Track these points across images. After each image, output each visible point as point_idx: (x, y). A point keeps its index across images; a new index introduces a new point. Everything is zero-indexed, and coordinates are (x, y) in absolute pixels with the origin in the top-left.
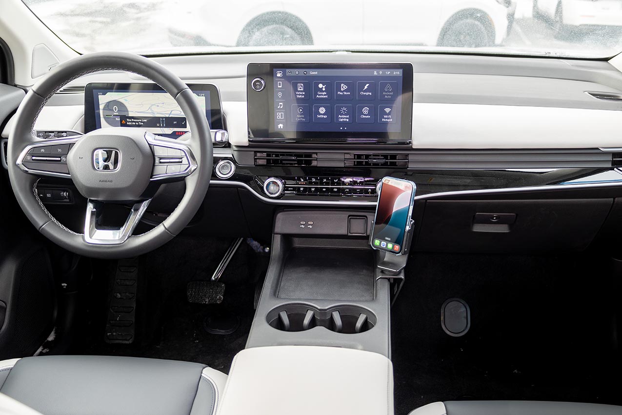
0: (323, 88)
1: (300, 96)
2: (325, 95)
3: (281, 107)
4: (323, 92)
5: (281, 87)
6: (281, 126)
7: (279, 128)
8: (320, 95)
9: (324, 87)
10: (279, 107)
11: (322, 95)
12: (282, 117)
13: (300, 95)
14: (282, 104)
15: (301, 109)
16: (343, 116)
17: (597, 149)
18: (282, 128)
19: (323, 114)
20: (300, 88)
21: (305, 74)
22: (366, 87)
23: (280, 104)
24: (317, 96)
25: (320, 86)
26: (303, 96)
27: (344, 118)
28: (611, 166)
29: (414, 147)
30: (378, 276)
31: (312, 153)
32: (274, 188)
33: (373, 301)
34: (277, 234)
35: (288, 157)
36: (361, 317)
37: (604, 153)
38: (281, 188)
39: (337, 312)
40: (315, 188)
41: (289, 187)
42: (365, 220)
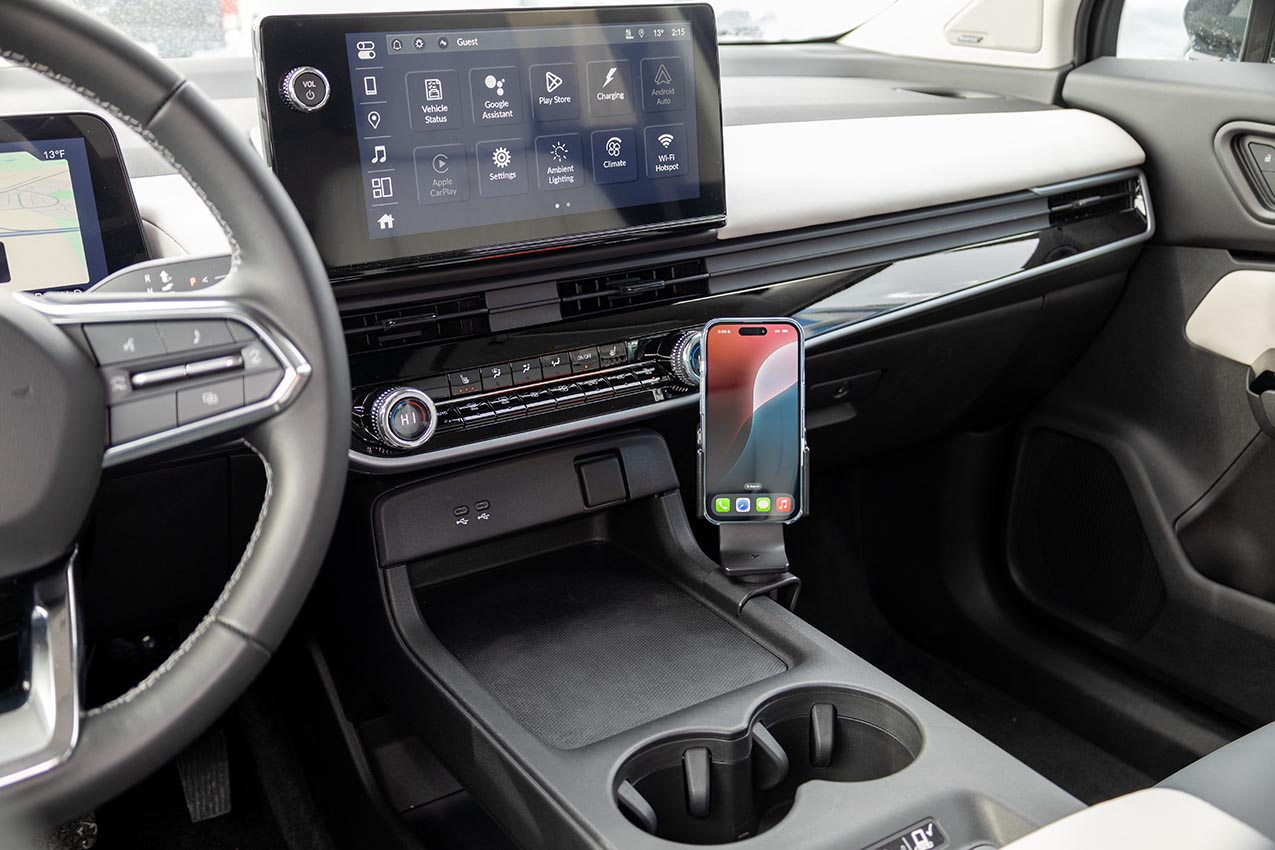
0: (496, 87)
1: (436, 120)
2: (505, 109)
3: (383, 160)
4: (500, 99)
5: (374, 92)
6: (386, 221)
7: (383, 227)
8: (491, 111)
9: (500, 84)
10: (375, 160)
11: (498, 110)
12: (387, 192)
13: (433, 115)
14: (382, 148)
15: (443, 159)
16: (558, 170)
17: (1028, 190)
18: (391, 226)
19: (506, 170)
20: (434, 94)
21: (442, 46)
22: (609, 78)
23: (377, 148)
24: (485, 115)
25: (490, 82)
26: (444, 119)
27: (561, 175)
28: (1048, 225)
29: (720, 237)
30: (739, 596)
31: (475, 294)
32: (411, 419)
33: (800, 666)
34: (392, 565)
35: (412, 319)
36: (819, 715)
37: (1038, 199)
38: (434, 415)
39: (759, 725)
40: (507, 395)
41: (439, 409)
42: (616, 460)
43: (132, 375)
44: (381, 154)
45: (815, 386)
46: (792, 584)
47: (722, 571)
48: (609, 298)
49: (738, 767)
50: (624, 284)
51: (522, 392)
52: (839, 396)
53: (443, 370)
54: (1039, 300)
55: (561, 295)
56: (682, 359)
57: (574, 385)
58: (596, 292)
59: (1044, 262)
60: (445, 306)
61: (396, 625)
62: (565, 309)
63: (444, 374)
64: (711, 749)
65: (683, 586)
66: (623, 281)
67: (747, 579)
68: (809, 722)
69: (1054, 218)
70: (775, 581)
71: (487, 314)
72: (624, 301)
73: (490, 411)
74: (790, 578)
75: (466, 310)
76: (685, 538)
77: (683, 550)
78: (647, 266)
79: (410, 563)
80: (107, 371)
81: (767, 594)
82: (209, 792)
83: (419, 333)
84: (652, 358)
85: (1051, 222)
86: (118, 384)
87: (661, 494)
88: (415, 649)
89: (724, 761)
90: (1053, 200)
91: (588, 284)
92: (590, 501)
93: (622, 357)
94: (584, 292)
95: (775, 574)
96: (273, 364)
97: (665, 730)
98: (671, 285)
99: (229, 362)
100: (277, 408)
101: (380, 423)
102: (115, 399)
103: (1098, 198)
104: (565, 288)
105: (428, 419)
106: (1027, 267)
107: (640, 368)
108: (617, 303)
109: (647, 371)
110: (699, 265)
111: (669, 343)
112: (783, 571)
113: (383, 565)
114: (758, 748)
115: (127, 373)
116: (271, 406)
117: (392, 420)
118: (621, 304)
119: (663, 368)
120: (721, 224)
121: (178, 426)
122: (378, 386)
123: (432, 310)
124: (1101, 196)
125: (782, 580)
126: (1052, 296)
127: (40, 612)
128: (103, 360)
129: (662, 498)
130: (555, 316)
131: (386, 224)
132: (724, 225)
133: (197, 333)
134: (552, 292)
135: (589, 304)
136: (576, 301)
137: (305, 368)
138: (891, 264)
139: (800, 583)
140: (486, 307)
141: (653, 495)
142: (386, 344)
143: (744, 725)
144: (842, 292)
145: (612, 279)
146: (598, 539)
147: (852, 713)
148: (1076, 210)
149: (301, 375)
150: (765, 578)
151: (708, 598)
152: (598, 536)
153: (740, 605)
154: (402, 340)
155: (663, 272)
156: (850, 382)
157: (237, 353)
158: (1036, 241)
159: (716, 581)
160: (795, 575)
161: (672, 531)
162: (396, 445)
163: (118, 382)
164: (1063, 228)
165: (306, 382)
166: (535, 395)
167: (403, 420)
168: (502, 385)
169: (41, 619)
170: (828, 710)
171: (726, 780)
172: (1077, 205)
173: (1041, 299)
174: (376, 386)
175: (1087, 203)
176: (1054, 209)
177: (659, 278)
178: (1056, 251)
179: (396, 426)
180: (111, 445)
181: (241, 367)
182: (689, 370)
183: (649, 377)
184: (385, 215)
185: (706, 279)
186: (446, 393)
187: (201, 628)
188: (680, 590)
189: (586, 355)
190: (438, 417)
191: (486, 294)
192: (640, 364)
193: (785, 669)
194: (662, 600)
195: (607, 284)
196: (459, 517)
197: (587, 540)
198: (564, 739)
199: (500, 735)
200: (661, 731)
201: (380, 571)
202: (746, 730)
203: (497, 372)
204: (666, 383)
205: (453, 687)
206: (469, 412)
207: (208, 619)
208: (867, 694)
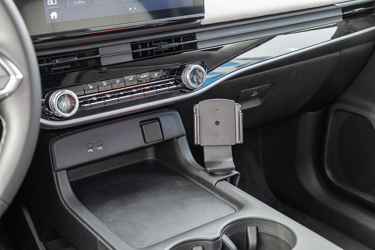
7: (52, 18)
12: (54, 2)
17: (333, 5)
18: (56, 17)
28: (342, 20)
29: (202, 24)
30: (213, 180)
31: (94, 48)
32: (67, 104)
33: (241, 209)
34: (60, 170)
35: (66, 60)
36: (251, 231)
37: (337, 9)
38: (78, 102)
39: (224, 235)
40: (110, 93)
41: (80, 100)
42: (158, 123)
45: (243, 91)
46: (236, 176)
47: (206, 170)
48: (154, 51)
50: (161, 45)
51: (116, 92)
52: (253, 95)
53: (80, 82)
54: (339, 53)
55: (133, 49)
56: (186, 76)
57: (139, 89)
58: (147, 47)
59: (340, 36)
60: (80, 54)
61: (62, 197)
62: (135, 55)
63: (81, 84)
64: (204, 246)
65: (188, 177)
66: (160, 43)
67: (216, 173)
68: (246, 234)
69: (345, 17)
70: (229, 174)
71: (100, 57)
72: (160, 52)
73: (102, 100)
74: (235, 172)
75: (90, 55)
76: (188, 156)
77: (188, 162)
78: (170, 37)
79: (68, 169)
81: (225, 179)
83: (69, 66)
84: (173, 77)
85: (343, 19)
88: (71, 207)
90: (344, 9)
91: (144, 45)
92: (147, 141)
93: (160, 77)
94: (142, 48)
95: (228, 171)
96: (4, 73)
97: (184, 238)
98: (181, 45)
100: (7, 95)
101: (53, 106)
103: (363, 8)
104: (134, 46)
105: (75, 103)
106: (333, 38)
107: (168, 82)
108: (157, 53)
109: (171, 83)
110: (193, 36)
111: (181, 70)
112: (232, 169)
113: (55, 170)
114: (224, 245)
116: (4, 94)
117: (59, 105)
118: (159, 54)
119: (178, 81)
120: (202, 18)
122: (52, 89)
123: (75, 56)
124: (364, 8)
125: (232, 173)
126: (344, 51)
129: (178, 139)
130: (130, 58)
131: (54, 16)
132: (204, 18)
134: (129, 48)
135: (145, 54)
136: (139, 52)
137: (20, 75)
138: (275, 37)
139: (240, 174)
140: (99, 54)
141: (174, 138)
142: (54, 71)
143: (218, 235)
144: (255, 48)
145: (155, 42)
146: (150, 158)
147: (265, 229)
148: (354, 14)
149: (18, 79)
150: (225, 173)
151: (200, 182)
152: (150, 156)
153: (214, 185)
154: (62, 69)
155: (177, 39)
156: (258, 89)
158: (336, 28)
159: (203, 175)
160: (238, 171)
161: (183, 154)
162: (60, 115)
164: (349, 21)
165: (20, 83)
166: (122, 93)
167: (63, 104)
168: (107, 89)
170: (254, 228)
172: (355, 11)
174: (51, 90)
175: (359, 11)
176: (344, 13)
177: (175, 42)
178: (346, 31)
179: (60, 107)
182: (190, 82)
183: (172, 85)
184: (53, 12)
185: (196, 43)
186: (83, 93)
188: (187, 179)
189: (145, 76)
190: (80, 103)
191: (100, 49)
192: (168, 80)
193: (234, 211)
194: (179, 183)
195: (152, 45)
196: (89, 148)
197: (145, 159)
198: (139, 244)
200: (182, 239)
201: (54, 173)
202: (219, 238)
203: (105, 83)
204: (179, 88)
205: (88, 223)
206: (93, 101)
208: (272, 221)
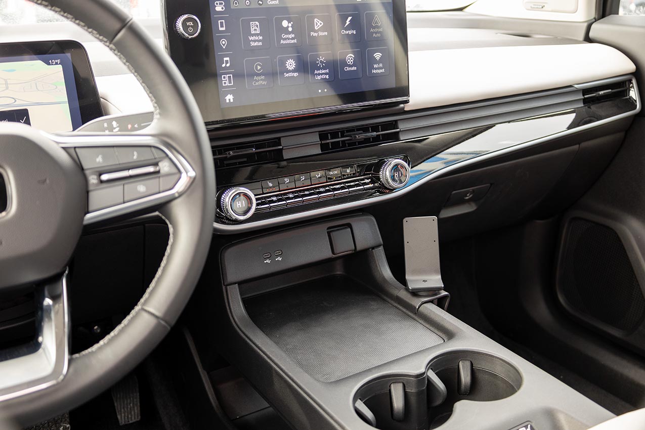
0: (288, 27)
1: (256, 44)
2: (293, 39)
3: (228, 65)
4: (290, 33)
5: (224, 29)
6: (229, 98)
7: (228, 101)
8: (285, 39)
9: (290, 25)
10: (224, 65)
11: (289, 39)
12: (230, 82)
13: (255, 41)
14: (228, 59)
15: (260, 65)
16: (320, 72)
17: (570, 86)
18: (232, 101)
19: (293, 71)
20: (255, 30)
21: (260, 4)
22: (348, 22)
23: (225, 59)
24: (282, 42)
25: (285, 23)
26: (260, 44)
27: (322, 74)
28: (583, 105)
29: (406, 109)
30: (416, 302)
31: (275, 138)
32: (242, 204)
33: (452, 339)
34: (231, 284)
35: (241, 152)
36: (463, 366)
37: (577, 91)
38: (254, 202)
39: (430, 371)
40: (292, 193)
41: (257, 199)
42: (349, 229)
43: (100, 175)
44: (227, 62)
45: (454, 192)
46: (445, 297)
47: (407, 289)
48: (346, 142)
49: (419, 394)
50: (355, 134)
51: (300, 191)
52: (467, 198)
54: (576, 147)
55: (321, 140)
56: (386, 174)
57: (327, 188)
58: (339, 138)
59: (578, 126)
60: (259, 145)
61: (232, 316)
62: (324, 147)
63: (259, 181)
64: (405, 384)
65: (385, 297)
66: (354, 133)
67: (421, 294)
68: (457, 370)
69: (585, 101)
70: (436, 295)
71: (282, 149)
72: (354, 144)
73: (284, 201)
74: (444, 293)
75: (270, 147)
76: (386, 272)
77: (385, 278)
78: (366, 125)
79: (240, 283)
80: (87, 172)
81: (431, 301)
82: (129, 409)
83: (245, 160)
84: (369, 174)
85: (584, 104)
86: (93, 180)
87: (373, 248)
88: (243, 329)
89: (412, 390)
90: (585, 91)
91: (334, 134)
92: (335, 252)
93: (354, 174)
94: (332, 138)
95: (434, 291)
96: (174, 170)
97: (380, 372)
98: (379, 135)
99: (151, 169)
100: (177, 195)
101: (226, 206)
102: (91, 188)
103: (610, 90)
104: (323, 136)
105: (251, 203)
106: (569, 128)
107: (363, 180)
108: (350, 145)
109: (367, 181)
110: (394, 124)
111: (379, 166)
112: (439, 289)
113: (225, 284)
114: (430, 383)
115: (98, 174)
116: (174, 194)
117: (232, 205)
118: (353, 145)
119: (375, 179)
120: (407, 102)
121: (124, 203)
122: (225, 187)
123: (252, 147)
124: (612, 90)
125: (440, 294)
126: (584, 145)
127: (48, 301)
128: (85, 166)
129: (374, 250)
130: (318, 150)
131: (229, 100)
132: (408, 102)
133: (135, 153)
134: (317, 138)
135: (336, 145)
136: (329, 143)
137: (192, 174)
138: (495, 126)
139: (449, 296)
140: (281, 146)
141: (369, 249)
142: (227, 165)
143: (423, 370)
144: (471, 139)
145: (348, 131)
146: (338, 273)
147: (480, 365)
148: (597, 97)
149: (190, 177)
150: (431, 293)
151: (399, 304)
152: (339, 271)
153: (417, 307)
154: (236, 163)
155: (375, 128)
156: (473, 191)
157: (156, 164)
158: (573, 115)
159: (403, 294)
160: (447, 292)
161: (379, 268)
162: (234, 218)
163: (93, 179)
164: (592, 107)
165: (193, 181)
166: (307, 193)
167: (238, 205)
168: (289, 187)
169: (49, 306)
170: (468, 364)
171: (413, 400)
172: (599, 94)
173: (578, 146)
174: (222, 187)
175: (604, 93)
176: (586, 96)
177: (373, 131)
178: (587, 119)
179: (234, 208)
180: (88, 212)
181: (158, 172)
182: (390, 180)
183: (368, 184)
184: (229, 95)
185: (398, 132)
186: (260, 191)
187: (133, 313)
188: (384, 300)
189: (335, 172)
190: (257, 204)
191: (282, 139)
192: (363, 177)
193: (443, 341)
194: (374, 305)
195: (345, 134)
196: (266, 259)
197: (332, 274)
198: (324, 378)
199: (290, 374)
200: (377, 373)
201: (224, 287)
202: (424, 373)
203: (287, 180)
204: (376, 188)
205: (264, 349)
206: (273, 202)
207: (137, 308)
208: (490, 355)
